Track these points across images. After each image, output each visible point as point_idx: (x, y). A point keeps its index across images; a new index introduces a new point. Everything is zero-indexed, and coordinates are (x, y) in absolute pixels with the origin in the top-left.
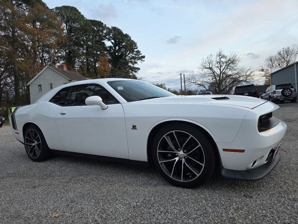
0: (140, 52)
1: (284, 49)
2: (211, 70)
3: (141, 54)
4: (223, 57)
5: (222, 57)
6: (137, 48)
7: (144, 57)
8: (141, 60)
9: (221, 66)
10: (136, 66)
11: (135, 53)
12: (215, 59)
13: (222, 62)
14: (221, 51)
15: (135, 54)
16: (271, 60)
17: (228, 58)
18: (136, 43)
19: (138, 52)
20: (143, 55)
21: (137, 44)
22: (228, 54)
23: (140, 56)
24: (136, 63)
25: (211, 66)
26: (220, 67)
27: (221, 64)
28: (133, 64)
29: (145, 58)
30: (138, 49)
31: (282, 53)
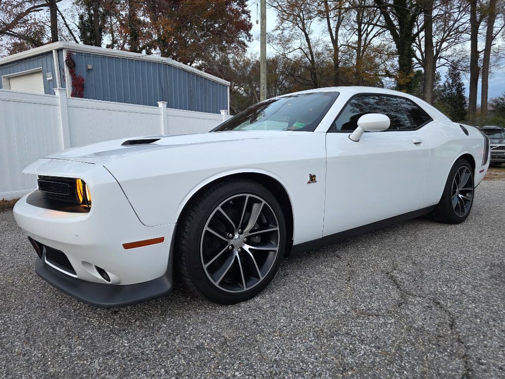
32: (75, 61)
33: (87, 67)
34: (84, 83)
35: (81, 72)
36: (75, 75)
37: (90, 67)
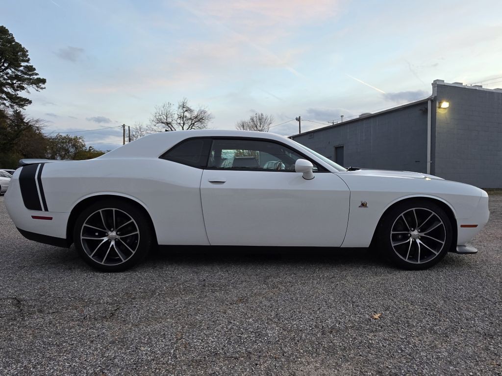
0: (34, 69)
1: (257, 116)
2: (169, 127)
3: (37, 74)
4: (189, 110)
5: (186, 111)
6: (28, 61)
7: (44, 81)
8: (37, 87)
9: (184, 124)
10: (22, 94)
11: (21, 68)
12: (175, 111)
13: (186, 117)
14: (185, 101)
15: (22, 71)
16: (244, 126)
17: (195, 114)
18: (27, 51)
19: (30, 69)
20: (41, 76)
21: (28, 53)
22: (195, 107)
23: (36, 77)
24: (23, 88)
25: (169, 120)
26: (182, 125)
27: (184, 120)
28: (15, 90)
29: (46, 84)
30: (31, 63)
31: (255, 119)
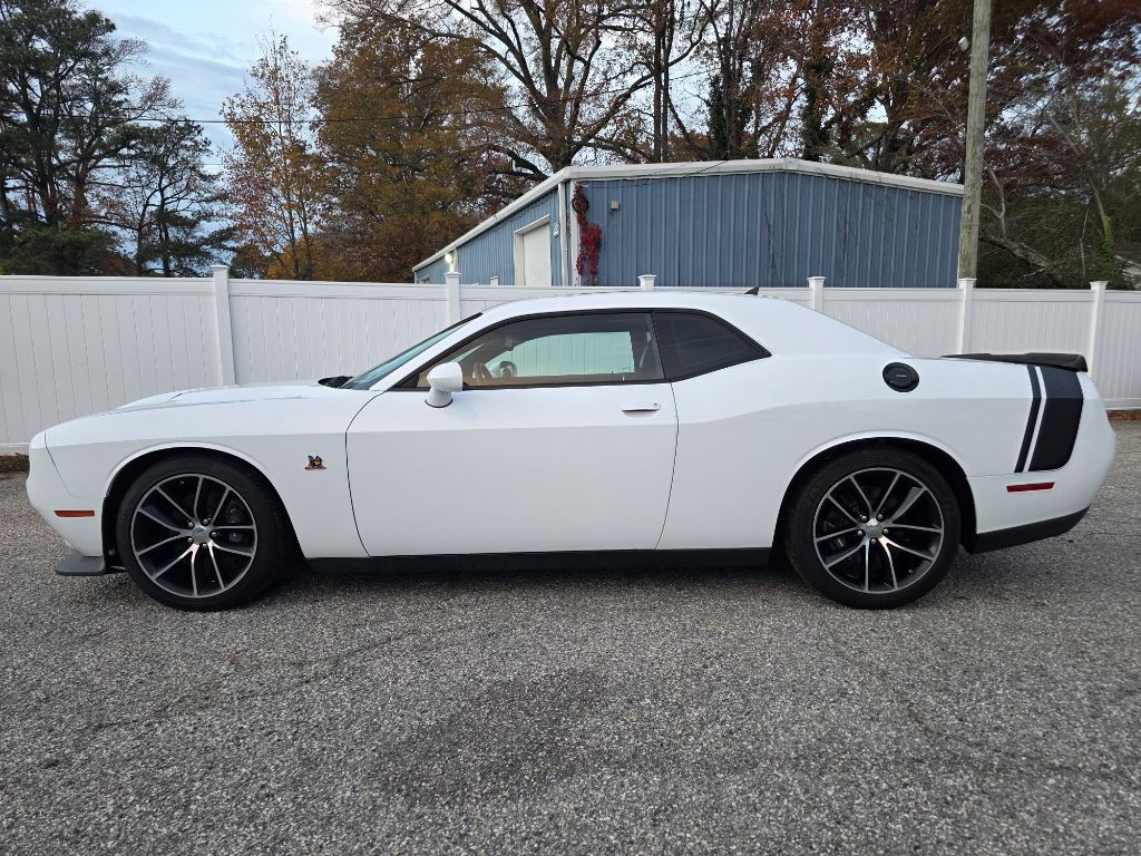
32: (589, 199)
33: (609, 205)
34: (601, 236)
35: (598, 217)
36: (586, 223)
37: (614, 205)
